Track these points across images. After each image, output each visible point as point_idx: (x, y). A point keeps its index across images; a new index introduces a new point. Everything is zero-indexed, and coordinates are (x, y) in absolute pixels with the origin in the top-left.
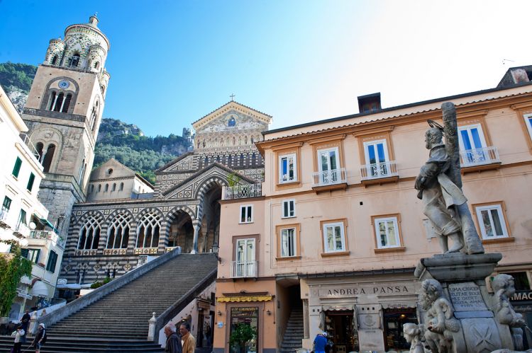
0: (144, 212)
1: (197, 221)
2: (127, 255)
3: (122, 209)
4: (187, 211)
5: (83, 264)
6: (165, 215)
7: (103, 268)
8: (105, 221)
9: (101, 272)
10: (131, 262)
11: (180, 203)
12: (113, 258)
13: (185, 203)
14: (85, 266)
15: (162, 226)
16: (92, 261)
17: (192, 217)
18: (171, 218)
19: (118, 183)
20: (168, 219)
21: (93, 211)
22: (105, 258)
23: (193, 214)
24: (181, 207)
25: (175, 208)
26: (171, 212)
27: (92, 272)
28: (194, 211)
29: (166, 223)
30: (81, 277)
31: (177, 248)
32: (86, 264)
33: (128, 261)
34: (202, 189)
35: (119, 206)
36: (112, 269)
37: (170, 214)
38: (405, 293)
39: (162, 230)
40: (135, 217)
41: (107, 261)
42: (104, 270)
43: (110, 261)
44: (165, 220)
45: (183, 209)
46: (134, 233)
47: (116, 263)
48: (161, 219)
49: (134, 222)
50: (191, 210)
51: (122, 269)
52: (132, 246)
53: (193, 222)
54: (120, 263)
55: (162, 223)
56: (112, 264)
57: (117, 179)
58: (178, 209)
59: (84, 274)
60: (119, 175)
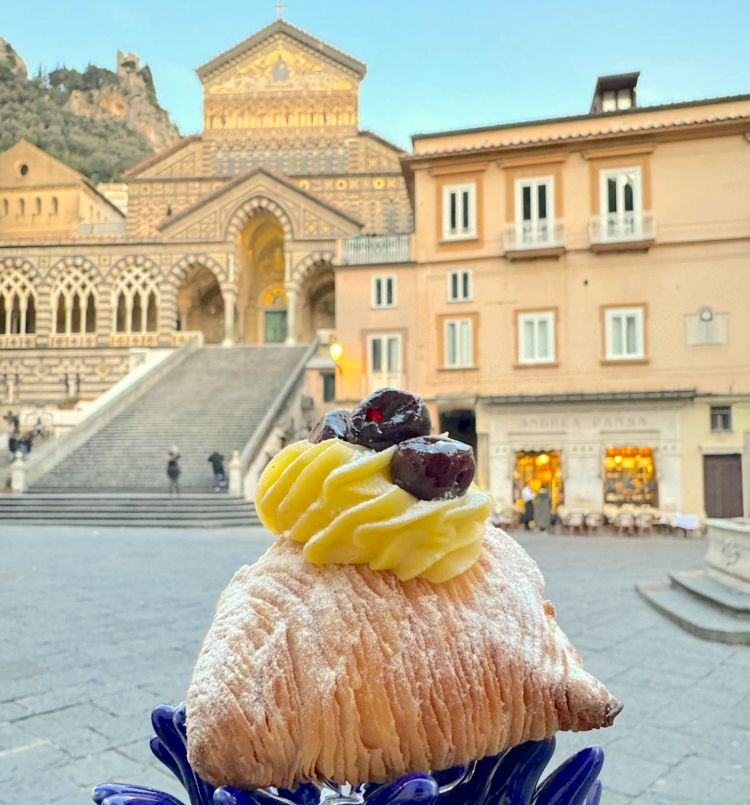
0: (122, 265)
1: (231, 286)
2: (99, 348)
3: (75, 257)
4: (209, 264)
5: (11, 363)
6: (165, 269)
7: (54, 370)
8: (44, 279)
9: (49, 379)
10: (108, 361)
11: (194, 249)
12: (70, 353)
13: (204, 248)
14: (17, 368)
15: (163, 292)
16: (30, 358)
17: (221, 278)
18: (178, 277)
19: (46, 196)
20: (172, 279)
21: (14, 259)
22: (54, 353)
23: (222, 271)
24: (196, 255)
25: (186, 258)
26: (178, 264)
27: (32, 379)
28: (224, 265)
29: (169, 288)
30: (12, 388)
31: (196, 337)
32: (16, 363)
33: (103, 358)
34: (235, 221)
35: (69, 251)
36: (72, 373)
37: (177, 270)
38: (642, 427)
39: (163, 301)
40: (104, 274)
41: (61, 358)
42: (56, 375)
43: (67, 357)
44: (165, 282)
45: (202, 260)
46: (107, 306)
47: (78, 362)
48: (160, 279)
49: (104, 283)
50: (216, 264)
51: (93, 374)
52: (104, 331)
53: (223, 287)
54: (88, 361)
55: (163, 287)
56: (72, 363)
57: (42, 187)
58: (192, 260)
59: (17, 382)
60: (46, 180)
